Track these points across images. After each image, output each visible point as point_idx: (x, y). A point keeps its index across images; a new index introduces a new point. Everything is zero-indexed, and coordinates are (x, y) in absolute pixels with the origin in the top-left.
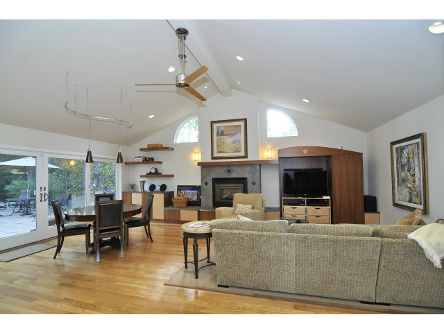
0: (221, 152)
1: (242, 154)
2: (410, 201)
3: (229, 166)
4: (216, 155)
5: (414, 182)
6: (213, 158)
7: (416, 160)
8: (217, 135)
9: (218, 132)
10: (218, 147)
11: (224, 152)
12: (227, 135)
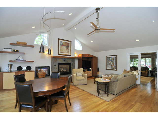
0: (62, 52)
1: (70, 54)
2: (112, 68)
3: (65, 59)
4: (60, 53)
5: (113, 64)
6: (58, 54)
7: (114, 60)
8: (61, 45)
9: (61, 44)
10: (60, 50)
11: (63, 52)
12: (64, 46)
